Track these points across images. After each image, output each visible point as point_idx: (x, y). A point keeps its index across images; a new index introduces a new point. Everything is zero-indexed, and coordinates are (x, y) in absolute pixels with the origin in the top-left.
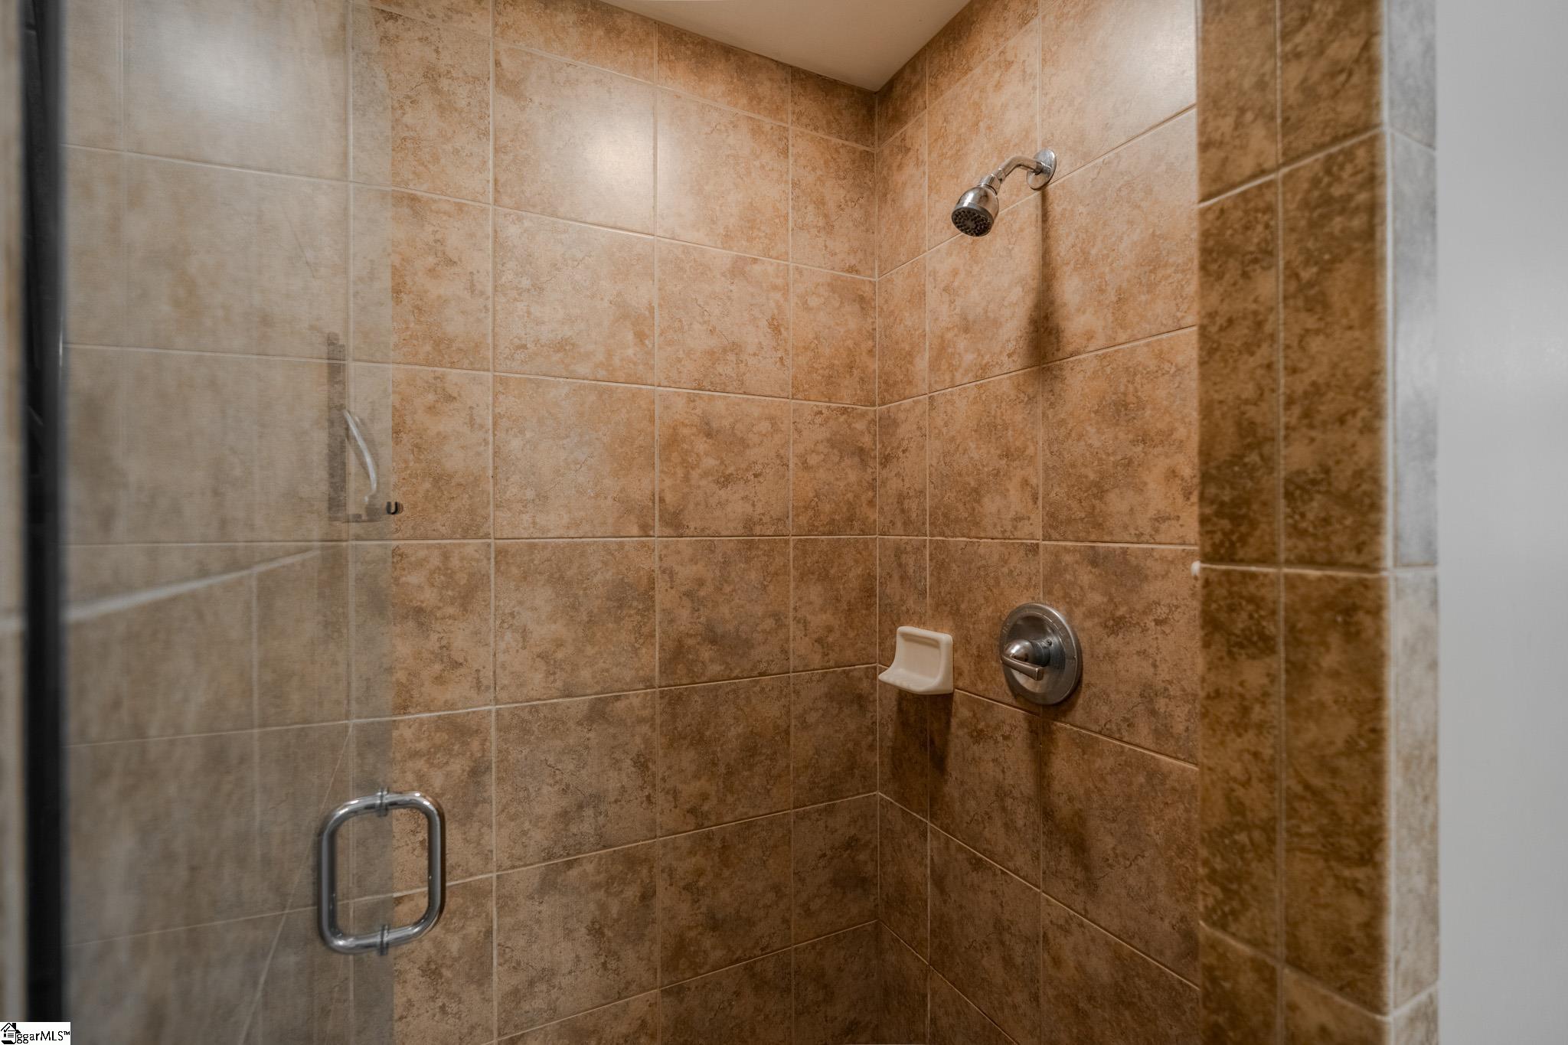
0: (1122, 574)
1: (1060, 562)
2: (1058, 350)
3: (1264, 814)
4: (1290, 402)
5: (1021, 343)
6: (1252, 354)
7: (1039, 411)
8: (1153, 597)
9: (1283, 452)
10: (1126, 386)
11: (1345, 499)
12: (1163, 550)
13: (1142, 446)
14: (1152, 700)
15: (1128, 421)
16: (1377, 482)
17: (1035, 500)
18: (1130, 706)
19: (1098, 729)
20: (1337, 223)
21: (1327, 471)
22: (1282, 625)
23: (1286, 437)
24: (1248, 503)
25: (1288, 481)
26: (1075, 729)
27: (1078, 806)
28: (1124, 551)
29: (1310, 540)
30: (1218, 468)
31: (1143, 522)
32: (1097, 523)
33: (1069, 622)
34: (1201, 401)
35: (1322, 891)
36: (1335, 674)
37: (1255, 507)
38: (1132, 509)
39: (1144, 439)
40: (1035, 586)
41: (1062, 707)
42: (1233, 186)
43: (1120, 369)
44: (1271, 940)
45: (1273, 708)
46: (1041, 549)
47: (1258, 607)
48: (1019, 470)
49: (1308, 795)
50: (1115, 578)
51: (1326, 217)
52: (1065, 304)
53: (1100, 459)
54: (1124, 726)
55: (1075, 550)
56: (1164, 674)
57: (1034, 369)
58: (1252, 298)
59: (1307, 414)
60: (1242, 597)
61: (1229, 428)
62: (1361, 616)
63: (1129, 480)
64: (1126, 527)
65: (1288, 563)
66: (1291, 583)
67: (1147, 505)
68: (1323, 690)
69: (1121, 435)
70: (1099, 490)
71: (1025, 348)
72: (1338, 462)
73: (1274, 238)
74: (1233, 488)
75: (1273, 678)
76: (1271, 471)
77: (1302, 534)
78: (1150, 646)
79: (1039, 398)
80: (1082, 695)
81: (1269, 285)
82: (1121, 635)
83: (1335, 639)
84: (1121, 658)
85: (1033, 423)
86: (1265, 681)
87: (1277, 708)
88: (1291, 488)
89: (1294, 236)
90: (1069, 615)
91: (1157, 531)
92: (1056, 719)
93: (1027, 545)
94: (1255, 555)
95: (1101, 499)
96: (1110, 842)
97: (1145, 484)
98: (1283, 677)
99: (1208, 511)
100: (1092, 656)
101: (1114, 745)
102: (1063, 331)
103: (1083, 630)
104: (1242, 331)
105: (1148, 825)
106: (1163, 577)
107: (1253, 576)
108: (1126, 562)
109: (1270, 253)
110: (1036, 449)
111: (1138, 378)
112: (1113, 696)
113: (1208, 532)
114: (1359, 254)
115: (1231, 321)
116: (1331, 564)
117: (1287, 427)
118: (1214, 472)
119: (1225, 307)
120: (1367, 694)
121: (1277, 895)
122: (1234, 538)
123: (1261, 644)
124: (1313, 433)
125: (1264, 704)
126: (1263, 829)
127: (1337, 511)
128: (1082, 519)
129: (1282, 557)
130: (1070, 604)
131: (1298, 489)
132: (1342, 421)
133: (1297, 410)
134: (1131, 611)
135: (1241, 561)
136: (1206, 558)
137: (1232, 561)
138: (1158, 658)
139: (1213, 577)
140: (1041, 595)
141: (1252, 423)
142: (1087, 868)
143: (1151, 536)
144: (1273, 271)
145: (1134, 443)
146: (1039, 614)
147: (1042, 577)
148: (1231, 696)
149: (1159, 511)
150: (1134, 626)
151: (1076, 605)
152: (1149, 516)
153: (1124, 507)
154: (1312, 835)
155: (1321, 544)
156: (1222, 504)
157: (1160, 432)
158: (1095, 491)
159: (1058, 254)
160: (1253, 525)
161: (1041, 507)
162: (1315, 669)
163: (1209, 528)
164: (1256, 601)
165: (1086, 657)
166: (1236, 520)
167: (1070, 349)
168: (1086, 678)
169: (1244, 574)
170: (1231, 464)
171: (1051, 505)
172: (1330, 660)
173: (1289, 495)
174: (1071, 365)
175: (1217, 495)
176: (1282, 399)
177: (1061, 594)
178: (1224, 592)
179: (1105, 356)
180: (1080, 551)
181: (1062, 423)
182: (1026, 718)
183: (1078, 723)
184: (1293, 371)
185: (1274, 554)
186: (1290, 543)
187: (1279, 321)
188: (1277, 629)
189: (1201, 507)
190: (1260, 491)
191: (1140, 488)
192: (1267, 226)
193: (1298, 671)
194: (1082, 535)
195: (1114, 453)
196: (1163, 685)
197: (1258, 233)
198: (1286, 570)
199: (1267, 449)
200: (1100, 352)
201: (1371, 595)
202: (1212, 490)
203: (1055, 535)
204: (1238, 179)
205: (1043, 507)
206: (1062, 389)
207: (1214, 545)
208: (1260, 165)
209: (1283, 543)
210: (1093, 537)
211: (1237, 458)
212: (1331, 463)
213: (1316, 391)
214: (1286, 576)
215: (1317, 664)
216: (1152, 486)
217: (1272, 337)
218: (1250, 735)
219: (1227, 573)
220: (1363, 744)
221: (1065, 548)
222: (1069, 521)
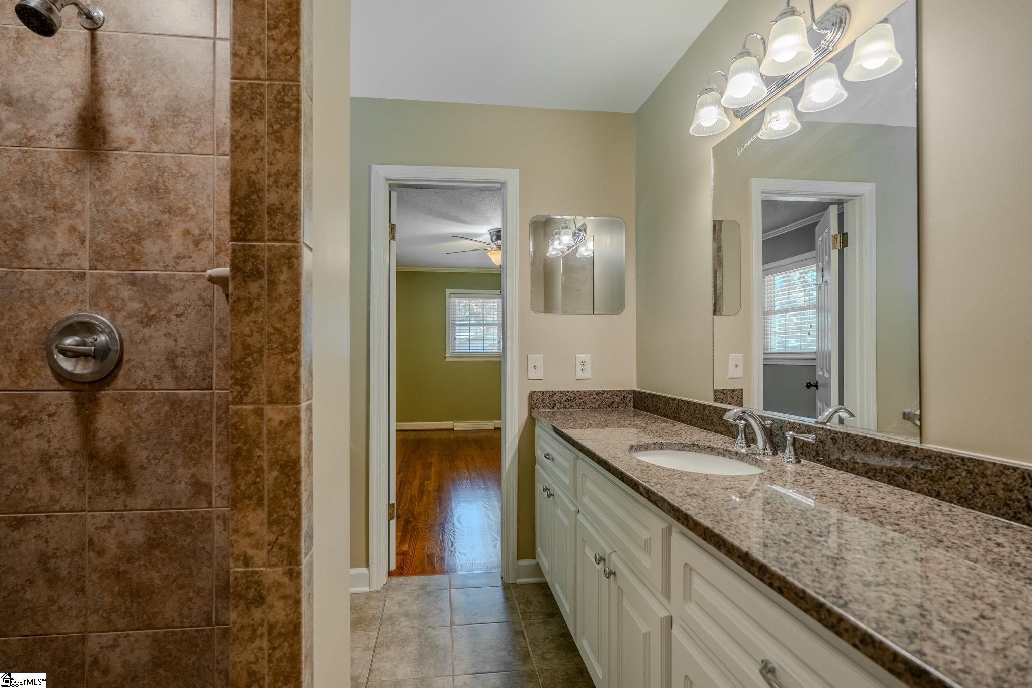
0: (154, 290)
1: (105, 284)
2: (105, 143)
3: (259, 346)
4: (269, 176)
5: (70, 130)
6: (255, 153)
7: (87, 181)
8: (175, 302)
9: (267, 196)
10: (158, 178)
11: (289, 216)
12: (181, 275)
13: (168, 214)
14: (174, 360)
15: (159, 199)
16: (299, 210)
17: (82, 242)
18: (159, 367)
19: (135, 387)
20: (286, 111)
21: (282, 205)
22: (266, 266)
23: (268, 190)
24: (252, 216)
25: (268, 207)
26: (117, 392)
27: (119, 441)
28: (156, 276)
29: (276, 231)
30: (239, 200)
31: (169, 258)
32: (135, 258)
33: (112, 322)
34: (231, 168)
35: (280, 368)
36: (285, 283)
37: (255, 217)
38: (161, 251)
39: (170, 210)
40: (81, 302)
41: (104, 380)
42: (247, 79)
43: (153, 167)
44: (261, 397)
45: (262, 300)
46: (88, 276)
47: (256, 259)
48: (67, 219)
49: (276, 332)
50: (148, 292)
51: (283, 108)
52: (111, 115)
53: (139, 219)
54: (155, 380)
55: (117, 276)
56: (182, 343)
57: (83, 151)
58: (254, 129)
59: (276, 182)
60: (249, 256)
61: (244, 182)
62: (294, 260)
63: (160, 233)
64: (157, 262)
65: (269, 241)
66: (269, 249)
67: (171, 249)
68: (281, 289)
69: (154, 207)
70: (137, 238)
71: (73, 133)
72: (286, 202)
73: (264, 108)
74: (246, 209)
75: (262, 288)
76: (262, 203)
77: (274, 229)
78: (173, 330)
79: (87, 172)
80: (123, 368)
81: (261, 126)
82: (153, 326)
83: (285, 269)
84: (153, 340)
85: (81, 188)
86: (259, 290)
87: (264, 301)
88: (270, 210)
89: (271, 110)
90: (113, 319)
91: (178, 264)
92: (101, 389)
93: (74, 273)
94: (255, 238)
95: (139, 244)
96: (144, 453)
97: (170, 237)
98: (266, 287)
99: (235, 218)
100: (131, 342)
101: (148, 394)
102: (109, 132)
103: (124, 327)
104: (249, 143)
105: (171, 433)
106: (181, 290)
107: (254, 247)
108: (157, 282)
109: (262, 113)
110: (84, 207)
111: (166, 175)
112: (147, 364)
113: (234, 228)
114: (293, 126)
115: (245, 136)
116: (284, 241)
117: (268, 186)
118: (237, 201)
119: (243, 130)
120: (295, 288)
121: (264, 377)
122: (246, 230)
123: (257, 275)
124: (278, 190)
125: (258, 300)
126: (258, 352)
127: (286, 220)
128: (124, 256)
129: (266, 238)
130: (113, 311)
131: (272, 211)
132: (288, 186)
133: (272, 180)
134: (160, 311)
135: (249, 241)
136: (233, 239)
137: (246, 241)
138: (178, 336)
139: (237, 248)
140: (88, 308)
141: (254, 182)
142: (126, 478)
143: (174, 267)
144: (263, 121)
145: (163, 212)
146: (87, 319)
147: (88, 295)
148: (245, 299)
149: (179, 253)
150: (162, 319)
151: (119, 311)
152: (172, 255)
153: (156, 249)
154: (277, 347)
155: (281, 233)
156: (241, 215)
157: (179, 208)
158: (134, 238)
159: (105, 80)
160: (255, 225)
161: (88, 247)
162: (278, 281)
163: (235, 226)
164: (255, 257)
165: (126, 344)
166: (247, 223)
167: (115, 145)
168: (126, 357)
169: (250, 246)
170: (245, 198)
171: (97, 246)
172: (283, 277)
173: (268, 213)
174: (115, 156)
175: (239, 212)
176: (266, 174)
177: (106, 305)
178: (241, 254)
179: (142, 157)
180: (121, 277)
181: (107, 192)
182: (72, 396)
183: (120, 388)
184: (271, 164)
185: (263, 237)
186: (269, 233)
187: (265, 141)
188: (264, 268)
189: (231, 216)
190: (257, 211)
191: (167, 239)
192: (261, 102)
193: (272, 283)
194: (123, 266)
195: (149, 216)
196: (181, 350)
197: (257, 104)
198: (267, 244)
199: (260, 194)
200: (138, 153)
201: (296, 251)
202: (236, 209)
203: (100, 265)
204: (249, 77)
205: (90, 247)
206: (107, 170)
207: (237, 233)
208: (258, 75)
209: (267, 232)
210: (132, 267)
211: (248, 196)
212: (284, 202)
213: (279, 173)
214: (267, 246)
215: (279, 280)
216: (174, 238)
217: (263, 148)
218: (253, 314)
219: (243, 246)
220: (294, 307)
221: (109, 275)
222: (113, 257)
